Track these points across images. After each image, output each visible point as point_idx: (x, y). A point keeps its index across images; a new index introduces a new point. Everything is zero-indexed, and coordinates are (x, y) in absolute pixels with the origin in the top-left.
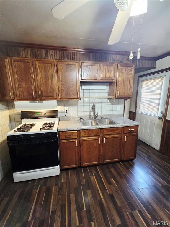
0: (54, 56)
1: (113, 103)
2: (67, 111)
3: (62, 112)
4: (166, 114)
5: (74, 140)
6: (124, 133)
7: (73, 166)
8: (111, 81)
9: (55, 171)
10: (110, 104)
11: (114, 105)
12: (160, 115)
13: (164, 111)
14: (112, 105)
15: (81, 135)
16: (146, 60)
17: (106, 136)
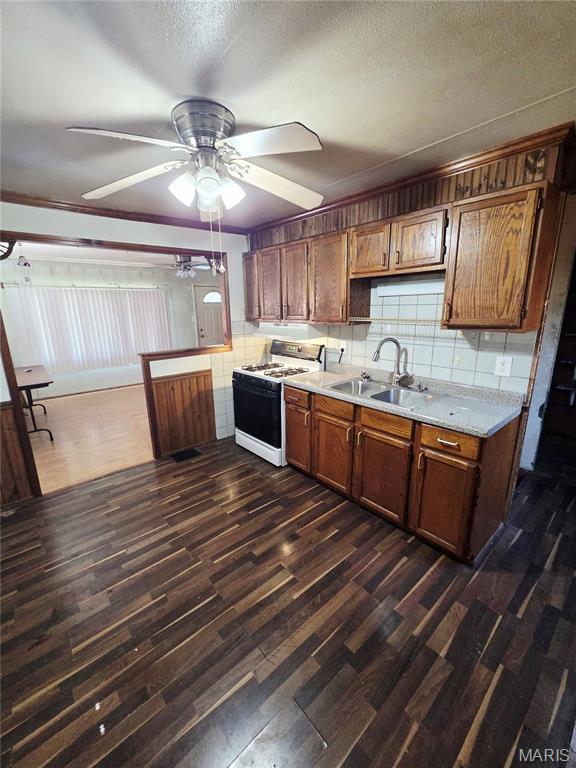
1: (479, 346)
2: (342, 350)
3: (334, 351)
6: (421, 446)
7: (303, 466)
8: (432, 268)
10: (468, 346)
11: (481, 354)
14: (474, 352)
15: (317, 406)
17: (366, 430)
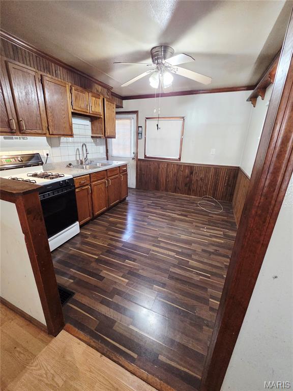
0: (29, 60)
2: (47, 155)
4: (137, 154)
5: (87, 187)
6: (120, 173)
7: (88, 219)
8: (98, 116)
9: (74, 229)
10: (94, 145)
11: (97, 147)
12: (133, 156)
13: (135, 152)
15: (92, 180)
16: (117, 97)
17: (110, 178)
